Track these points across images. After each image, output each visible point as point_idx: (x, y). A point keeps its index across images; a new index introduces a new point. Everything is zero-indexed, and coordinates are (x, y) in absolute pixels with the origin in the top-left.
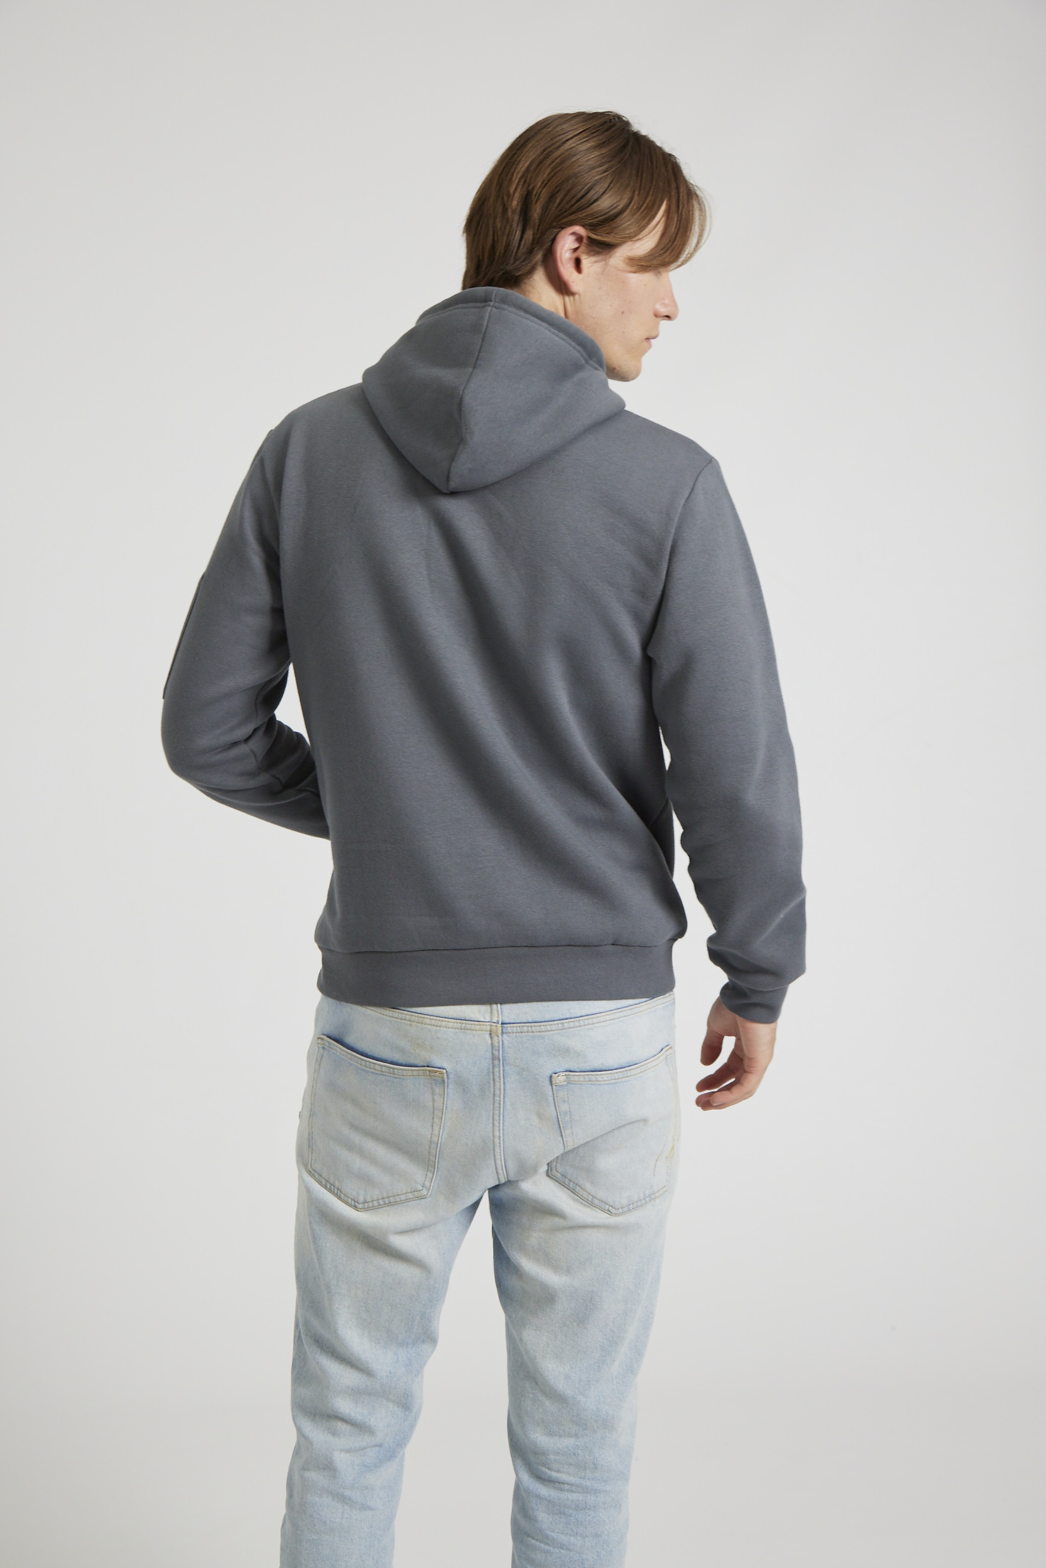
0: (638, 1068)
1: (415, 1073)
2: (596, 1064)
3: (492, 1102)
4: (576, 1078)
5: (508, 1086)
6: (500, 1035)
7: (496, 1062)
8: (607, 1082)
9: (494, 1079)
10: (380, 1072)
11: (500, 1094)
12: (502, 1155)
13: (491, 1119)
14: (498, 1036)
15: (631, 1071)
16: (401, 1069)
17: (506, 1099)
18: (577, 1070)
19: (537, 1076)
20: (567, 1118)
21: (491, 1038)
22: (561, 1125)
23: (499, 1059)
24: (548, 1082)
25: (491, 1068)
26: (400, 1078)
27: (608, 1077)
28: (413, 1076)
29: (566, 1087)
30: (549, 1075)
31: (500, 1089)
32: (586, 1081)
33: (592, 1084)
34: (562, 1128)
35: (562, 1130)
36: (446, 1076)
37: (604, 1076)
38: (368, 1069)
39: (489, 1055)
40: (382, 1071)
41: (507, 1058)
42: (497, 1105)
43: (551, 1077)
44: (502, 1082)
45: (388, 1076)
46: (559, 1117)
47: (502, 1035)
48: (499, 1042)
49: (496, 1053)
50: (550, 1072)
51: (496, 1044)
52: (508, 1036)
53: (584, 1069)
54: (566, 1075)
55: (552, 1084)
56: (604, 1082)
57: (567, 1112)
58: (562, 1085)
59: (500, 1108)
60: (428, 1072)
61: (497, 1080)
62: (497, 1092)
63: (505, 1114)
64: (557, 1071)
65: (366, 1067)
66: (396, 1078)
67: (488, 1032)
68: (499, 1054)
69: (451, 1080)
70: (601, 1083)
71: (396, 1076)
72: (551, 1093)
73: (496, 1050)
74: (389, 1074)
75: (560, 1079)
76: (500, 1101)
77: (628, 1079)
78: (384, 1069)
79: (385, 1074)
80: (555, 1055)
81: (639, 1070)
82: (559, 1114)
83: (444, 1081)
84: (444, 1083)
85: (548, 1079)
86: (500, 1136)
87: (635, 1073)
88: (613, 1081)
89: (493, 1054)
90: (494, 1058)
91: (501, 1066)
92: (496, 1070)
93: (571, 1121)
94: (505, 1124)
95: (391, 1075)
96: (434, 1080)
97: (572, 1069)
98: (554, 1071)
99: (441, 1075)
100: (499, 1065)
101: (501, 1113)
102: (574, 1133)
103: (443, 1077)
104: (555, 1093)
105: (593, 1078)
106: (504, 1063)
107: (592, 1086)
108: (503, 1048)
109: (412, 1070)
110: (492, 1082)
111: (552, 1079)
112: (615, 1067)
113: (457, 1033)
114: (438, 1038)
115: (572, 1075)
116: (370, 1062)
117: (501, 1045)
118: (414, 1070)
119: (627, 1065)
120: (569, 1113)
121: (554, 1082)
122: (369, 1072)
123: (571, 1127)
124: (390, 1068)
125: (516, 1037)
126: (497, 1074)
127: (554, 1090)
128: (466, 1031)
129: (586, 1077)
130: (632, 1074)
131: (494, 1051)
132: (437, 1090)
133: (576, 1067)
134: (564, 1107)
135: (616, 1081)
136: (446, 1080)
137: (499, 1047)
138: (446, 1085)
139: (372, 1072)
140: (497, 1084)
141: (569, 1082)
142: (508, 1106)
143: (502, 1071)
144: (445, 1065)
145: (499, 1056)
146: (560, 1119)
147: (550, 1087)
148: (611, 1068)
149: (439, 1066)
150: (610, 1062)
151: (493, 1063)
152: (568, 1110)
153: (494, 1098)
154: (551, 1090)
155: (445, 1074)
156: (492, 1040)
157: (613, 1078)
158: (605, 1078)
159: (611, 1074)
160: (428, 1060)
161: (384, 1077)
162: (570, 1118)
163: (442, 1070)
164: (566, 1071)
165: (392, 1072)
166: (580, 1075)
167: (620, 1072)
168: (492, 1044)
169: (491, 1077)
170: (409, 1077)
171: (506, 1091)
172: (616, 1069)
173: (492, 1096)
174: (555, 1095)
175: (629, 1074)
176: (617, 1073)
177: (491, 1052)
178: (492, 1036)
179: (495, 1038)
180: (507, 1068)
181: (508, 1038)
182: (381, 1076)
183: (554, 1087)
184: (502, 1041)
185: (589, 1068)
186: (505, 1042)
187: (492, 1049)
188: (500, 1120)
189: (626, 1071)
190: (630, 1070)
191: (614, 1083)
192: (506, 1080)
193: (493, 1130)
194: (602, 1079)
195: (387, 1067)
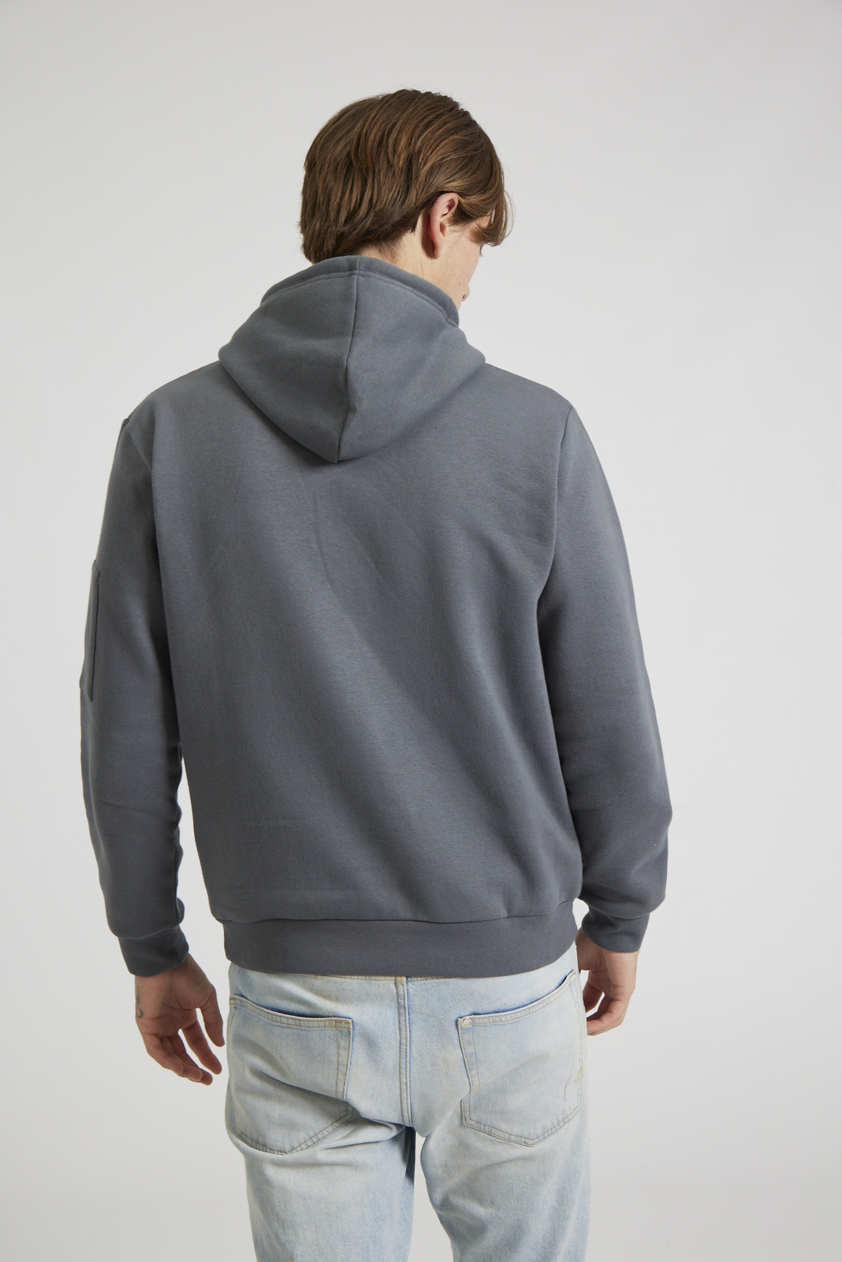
0: (539, 1003)
1: (321, 1024)
2: (499, 1005)
3: (398, 1051)
4: (481, 1021)
5: (413, 1034)
6: (405, 984)
7: (402, 1011)
8: (510, 1022)
9: (400, 1028)
10: (286, 1025)
11: (406, 1042)
12: (409, 1100)
13: (398, 1067)
14: (403, 985)
15: (534, 1008)
16: (307, 1021)
17: (412, 1047)
18: (481, 1012)
19: (443, 1022)
20: (473, 1060)
21: (397, 987)
22: (467, 1066)
23: (405, 1008)
24: (454, 1026)
25: (397, 1016)
26: (306, 1031)
27: (511, 1017)
28: (319, 1027)
29: (471, 1030)
30: (455, 1020)
31: (406, 1038)
32: (490, 1023)
33: (496, 1025)
34: (468, 1069)
35: (468, 1071)
36: (351, 1027)
37: (507, 1016)
38: (276, 1023)
39: (394, 1004)
40: (288, 1024)
41: (413, 1007)
42: (403, 1053)
43: (457, 1021)
44: (408, 1031)
45: (294, 1028)
46: (465, 1059)
47: (407, 983)
48: (404, 991)
49: (401, 1001)
50: (457, 1017)
51: (401, 993)
52: (413, 984)
53: (488, 1010)
54: (471, 1018)
55: (457, 1029)
56: (508, 1022)
57: (472, 1053)
58: (470, 1029)
59: (406, 1056)
60: (334, 1022)
61: (403, 1028)
62: (404, 1041)
63: (412, 1062)
64: (462, 1016)
65: (272, 1020)
66: (302, 1030)
67: (393, 981)
68: (405, 1003)
69: (356, 1032)
70: (505, 1023)
71: (302, 1028)
72: (457, 1036)
73: (401, 999)
74: (296, 1027)
75: (466, 1023)
76: (406, 1049)
77: (530, 1015)
78: (290, 1021)
79: (291, 1026)
80: (459, 1000)
81: (540, 1006)
82: (465, 1056)
83: (349, 1032)
84: (350, 1035)
85: (453, 1023)
86: (406, 1083)
87: (537, 1009)
88: (516, 1020)
89: (398, 1003)
90: (399, 1008)
91: (407, 1014)
92: (403, 1018)
93: (476, 1062)
94: (411, 1070)
95: (298, 1027)
96: (340, 1031)
97: (477, 1012)
98: (459, 1015)
99: (346, 1026)
100: (405, 1014)
101: (408, 1061)
102: (480, 1073)
103: (349, 1028)
104: (460, 1036)
105: (497, 1020)
106: (410, 1011)
107: (497, 1027)
108: (408, 996)
109: (318, 1021)
110: (398, 1031)
111: (458, 1023)
112: (517, 1005)
113: (361, 983)
114: (344, 990)
115: (477, 1018)
116: (276, 1015)
117: (406, 993)
118: (321, 1021)
119: (528, 1002)
120: (474, 1055)
121: (459, 1026)
122: (275, 1026)
123: (477, 1067)
124: (295, 1019)
125: (421, 984)
126: (403, 1023)
127: (460, 1033)
128: (372, 981)
129: (491, 1019)
130: (534, 1010)
131: (400, 1000)
132: (342, 1043)
133: (480, 1009)
134: (470, 1049)
135: (519, 1019)
136: (352, 1033)
137: (404, 996)
138: (351, 1037)
139: (278, 1026)
140: (404, 1033)
141: (473, 1024)
142: (414, 1054)
143: (408, 1019)
144: (351, 1015)
145: (404, 1005)
146: (466, 1061)
147: (456, 1031)
148: (514, 1007)
149: (345, 1014)
150: (512, 1002)
151: (399, 1012)
152: (474, 1051)
153: (400, 1047)
154: (457, 1033)
155: (351, 1024)
156: (397, 990)
157: (516, 1017)
158: (509, 1018)
159: (514, 1013)
160: (335, 1010)
161: (288, 1029)
162: (476, 1059)
163: (348, 1020)
164: (472, 1014)
165: (298, 1024)
166: (485, 1017)
167: (522, 1010)
168: (397, 993)
169: (398, 1027)
170: (315, 1028)
171: (413, 1040)
172: (519, 1008)
173: (398, 1045)
174: (461, 1038)
175: (531, 1011)
176: (520, 1011)
177: (396, 1002)
178: (397, 985)
179: (401, 987)
180: (412, 1016)
181: (413, 987)
182: (287, 1029)
183: (460, 1031)
184: (407, 989)
185: (492, 1009)
186: (411, 990)
187: (397, 998)
188: (406, 1067)
189: (528, 1008)
190: (532, 1007)
191: (517, 1022)
192: (412, 1028)
193: (400, 1078)
194: (505, 1020)
195: (293, 1019)
